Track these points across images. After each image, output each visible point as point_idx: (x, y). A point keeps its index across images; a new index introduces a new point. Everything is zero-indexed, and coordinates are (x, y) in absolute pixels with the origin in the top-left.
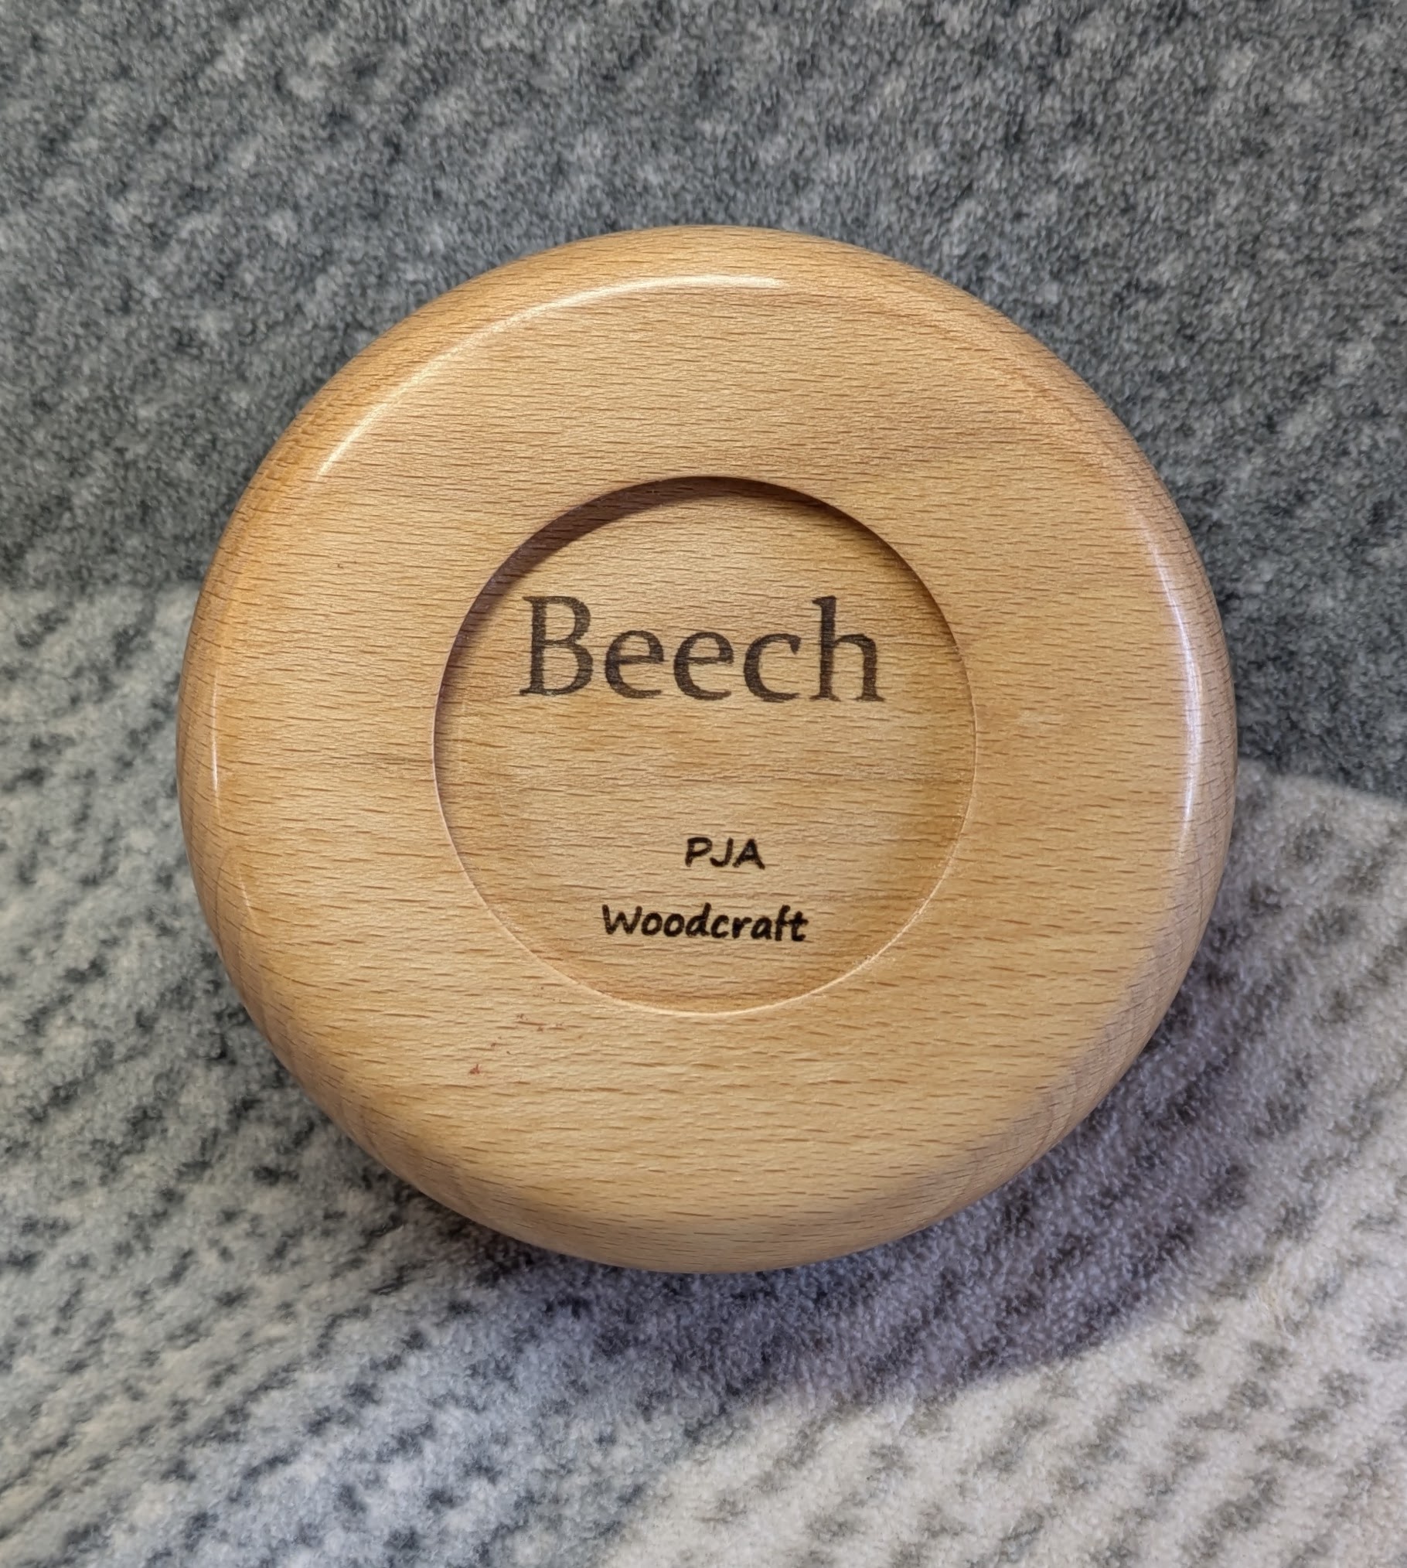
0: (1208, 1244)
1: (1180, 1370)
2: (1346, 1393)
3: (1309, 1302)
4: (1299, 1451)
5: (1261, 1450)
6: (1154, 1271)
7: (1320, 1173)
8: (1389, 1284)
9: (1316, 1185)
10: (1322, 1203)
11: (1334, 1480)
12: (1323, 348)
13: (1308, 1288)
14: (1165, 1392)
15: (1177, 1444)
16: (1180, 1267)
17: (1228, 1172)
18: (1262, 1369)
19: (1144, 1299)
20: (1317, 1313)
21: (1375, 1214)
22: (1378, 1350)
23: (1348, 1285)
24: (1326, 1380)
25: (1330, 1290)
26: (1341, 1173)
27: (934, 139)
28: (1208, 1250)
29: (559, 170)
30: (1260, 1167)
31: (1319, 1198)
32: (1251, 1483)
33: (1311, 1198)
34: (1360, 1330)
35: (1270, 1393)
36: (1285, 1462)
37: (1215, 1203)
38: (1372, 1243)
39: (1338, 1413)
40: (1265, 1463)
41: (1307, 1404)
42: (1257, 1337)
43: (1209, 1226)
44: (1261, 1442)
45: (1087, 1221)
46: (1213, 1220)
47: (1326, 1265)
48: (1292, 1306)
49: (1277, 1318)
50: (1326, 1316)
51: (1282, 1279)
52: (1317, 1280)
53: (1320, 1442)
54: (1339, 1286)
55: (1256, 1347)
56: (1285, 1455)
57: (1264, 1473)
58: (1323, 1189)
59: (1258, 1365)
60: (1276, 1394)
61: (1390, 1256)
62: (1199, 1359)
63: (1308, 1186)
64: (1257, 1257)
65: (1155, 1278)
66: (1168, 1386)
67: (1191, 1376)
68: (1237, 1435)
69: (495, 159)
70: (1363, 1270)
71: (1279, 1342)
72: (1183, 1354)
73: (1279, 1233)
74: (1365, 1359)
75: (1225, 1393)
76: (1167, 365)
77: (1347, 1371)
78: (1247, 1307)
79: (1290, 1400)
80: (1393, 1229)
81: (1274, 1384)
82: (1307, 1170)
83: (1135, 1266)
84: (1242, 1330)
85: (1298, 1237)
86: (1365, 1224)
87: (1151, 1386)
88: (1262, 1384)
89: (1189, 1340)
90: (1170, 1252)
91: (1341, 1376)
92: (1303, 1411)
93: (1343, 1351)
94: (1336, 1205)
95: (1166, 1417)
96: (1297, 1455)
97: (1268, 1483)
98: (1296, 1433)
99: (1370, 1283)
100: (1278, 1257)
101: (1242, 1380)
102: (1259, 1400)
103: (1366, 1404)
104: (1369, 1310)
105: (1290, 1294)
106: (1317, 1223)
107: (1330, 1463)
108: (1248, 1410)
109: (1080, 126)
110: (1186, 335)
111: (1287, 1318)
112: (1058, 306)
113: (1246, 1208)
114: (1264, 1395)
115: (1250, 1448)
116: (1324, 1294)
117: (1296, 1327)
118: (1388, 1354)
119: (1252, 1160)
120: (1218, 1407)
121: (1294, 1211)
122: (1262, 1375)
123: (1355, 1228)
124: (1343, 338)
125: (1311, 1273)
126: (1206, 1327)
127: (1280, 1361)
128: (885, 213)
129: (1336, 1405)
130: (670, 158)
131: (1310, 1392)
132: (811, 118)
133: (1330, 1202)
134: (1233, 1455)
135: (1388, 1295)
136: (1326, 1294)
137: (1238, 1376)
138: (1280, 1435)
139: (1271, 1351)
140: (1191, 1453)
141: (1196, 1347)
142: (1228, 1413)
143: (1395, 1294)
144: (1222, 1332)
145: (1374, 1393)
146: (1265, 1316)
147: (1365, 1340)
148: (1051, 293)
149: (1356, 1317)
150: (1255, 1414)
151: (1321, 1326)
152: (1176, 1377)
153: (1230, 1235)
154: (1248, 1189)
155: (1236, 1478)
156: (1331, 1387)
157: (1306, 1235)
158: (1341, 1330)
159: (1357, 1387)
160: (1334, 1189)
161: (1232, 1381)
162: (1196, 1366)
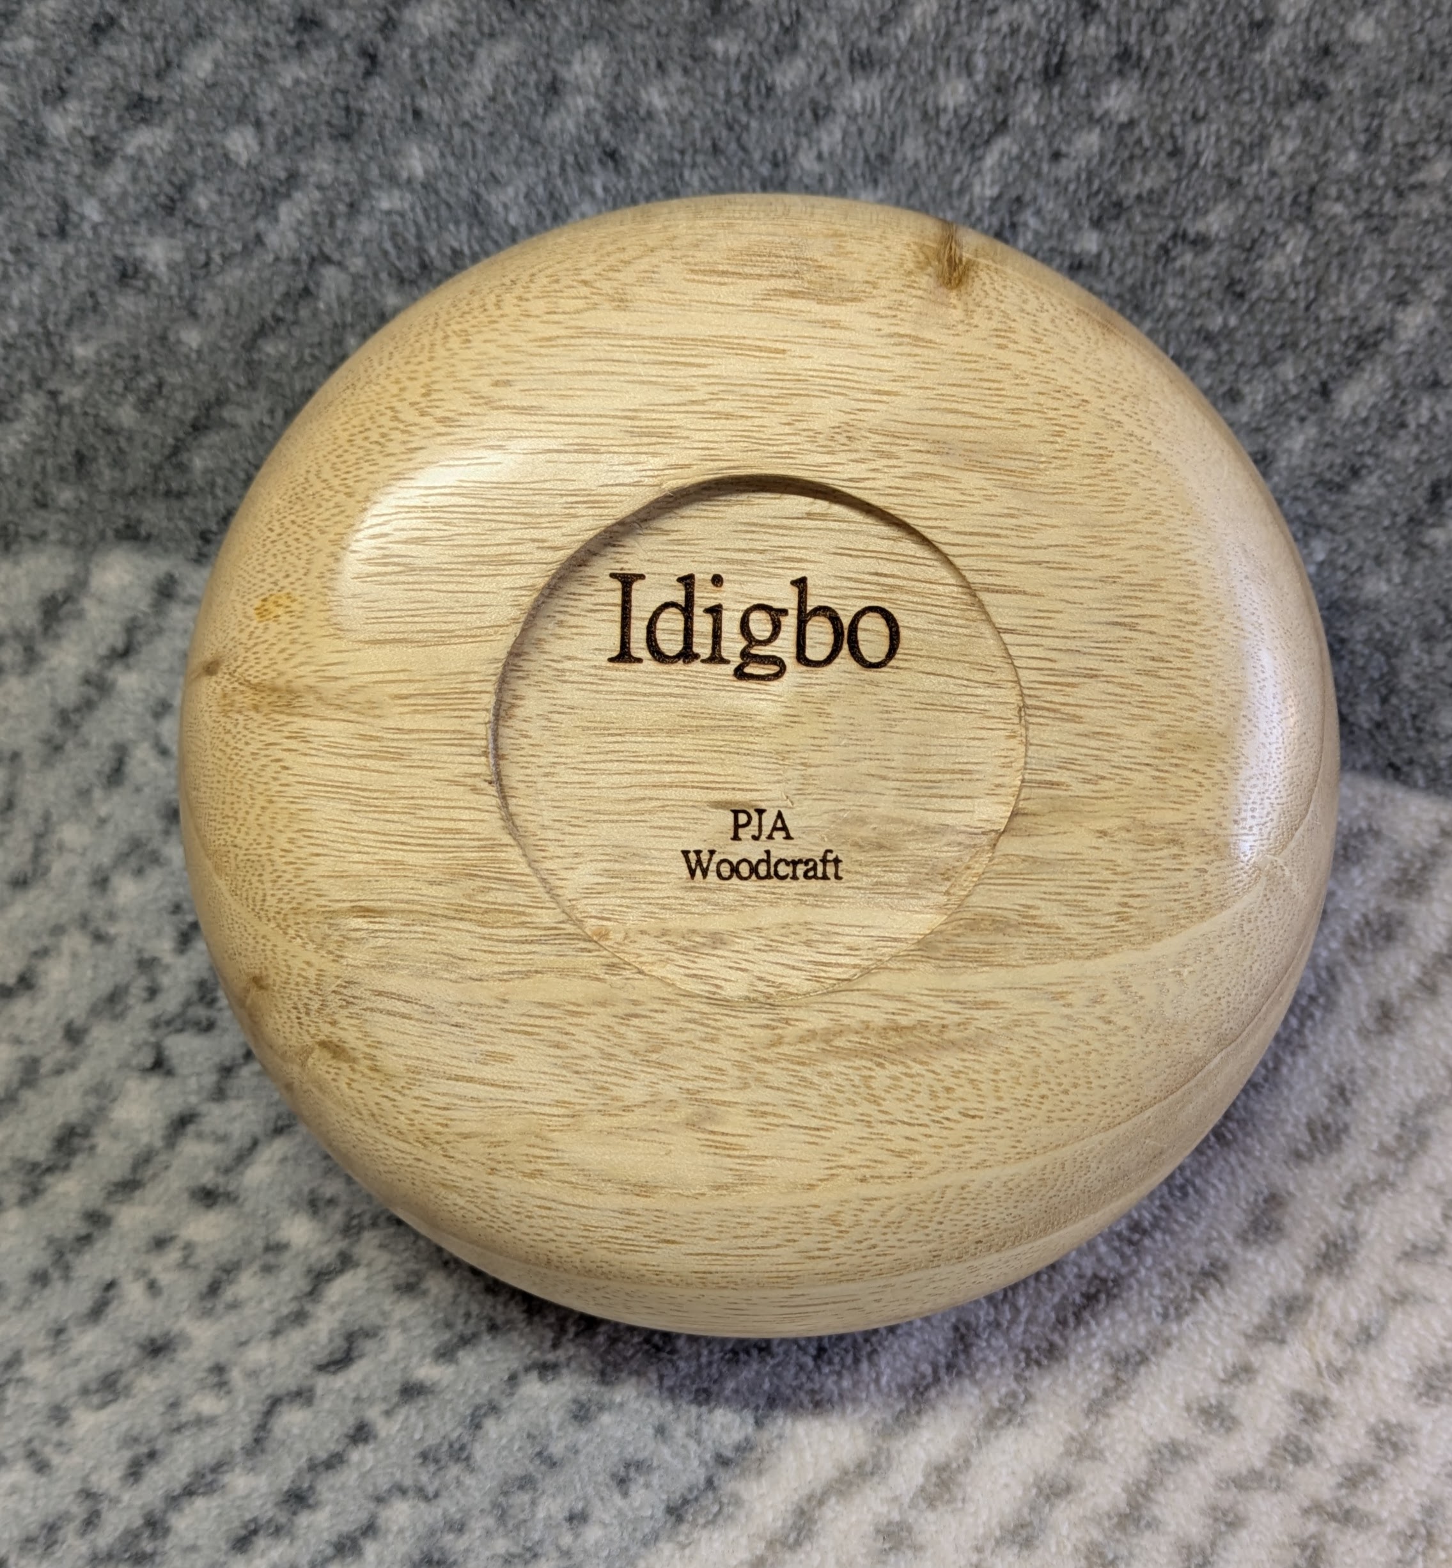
0: (1245, 1282)
1: (1216, 1424)
2: (1395, 1446)
3: (1351, 1345)
4: (1347, 1512)
5: (1306, 1512)
6: (1187, 1313)
7: (1363, 1199)
8: (1436, 1324)
9: (1358, 1213)
10: (1365, 1233)
11: (1384, 1541)
12: (1382, 311)
13: (1349, 1331)
14: (1200, 1449)
15: (1214, 1508)
16: (1215, 1308)
17: (1266, 1201)
18: (1305, 1421)
19: (1176, 1345)
20: (1361, 1358)
21: (1421, 1244)
22: (1427, 1394)
23: (1392, 1326)
24: (1373, 1432)
25: (1373, 1332)
26: (1386, 1200)
27: (968, 68)
28: (1246, 1289)
29: (554, 88)
30: (1299, 1195)
31: (1361, 1228)
32: (1297, 1550)
33: (1353, 1228)
34: (1407, 1375)
35: (1314, 1451)
36: (1334, 1525)
37: (1251, 1237)
38: (1418, 1277)
39: (1388, 1468)
40: (1312, 1527)
41: (1355, 1458)
42: (1298, 1387)
43: (1245, 1262)
44: (1306, 1504)
45: (1113, 1261)
46: (1250, 1256)
47: (1368, 1305)
48: (1334, 1350)
49: (1318, 1365)
50: (1370, 1361)
51: (1323, 1321)
52: (1360, 1322)
53: (1369, 1501)
54: (1383, 1328)
55: (1297, 1397)
56: (1333, 1517)
57: (1313, 1537)
58: (1366, 1218)
59: (1300, 1416)
60: (1322, 1450)
61: (1437, 1291)
62: (1236, 1411)
63: (1350, 1215)
64: (1296, 1298)
65: (1188, 1321)
66: (1203, 1443)
67: (1229, 1430)
68: (1281, 1495)
69: (483, 76)
70: (1409, 1308)
71: (1321, 1391)
72: (1220, 1405)
73: (1319, 1269)
74: (1413, 1407)
75: (1266, 1448)
76: (1215, 323)
77: (1393, 1420)
78: (1287, 1353)
79: (1336, 1455)
80: (1439, 1260)
81: (1318, 1437)
82: (1349, 1197)
83: (1166, 1308)
84: (1282, 1379)
85: (1341, 1272)
86: (1411, 1254)
87: (1186, 1444)
88: (1305, 1438)
89: (1226, 1390)
90: (1203, 1292)
91: (1388, 1426)
92: (1350, 1467)
93: (1390, 1400)
94: (1379, 1234)
95: (1202, 1479)
96: (1347, 1517)
97: (1315, 1549)
98: (1343, 1492)
99: (1416, 1323)
100: (1318, 1297)
101: (1283, 1433)
102: (1303, 1455)
103: (1417, 1454)
104: (1414, 1352)
105: (1331, 1338)
106: (1359, 1258)
107: (1380, 1522)
108: (1291, 1467)
109: (1126, 58)
110: (1235, 291)
111: (1330, 1364)
112: (1099, 255)
113: (1285, 1243)
114: (1308, 1450)
115: (1295, 1509)
116: (1367, 1336)
117: (1339, 1374)
118: (1438, 1399)
119: (1292, 1187)
120: (1258, 1465)
121: (1335, 1245)
122: (1305, 1427)
123: (1399, 1260)
124: (1402, 301)
125: (1354, 1314)
126: (1243, 1376)
127: (1323, 1412)
128: (912, 148)
129: (1385, 1458)
130: (676, 79)
131: (1357, 1446)
132: (834, 38)
133: (1373, 1232)
134: (1276, 1519)
135: (1435, 1335)
136: (1369, 1337)
137: (1279, 1429)
138: (1326, 1495)
139: (1313, 1401)
140: (1230, 1517)
141: (1233, 1397)
142: (1269, 1472)
143: (1443, 1333)
144: (1260, 1381)
145: (1424, 1442)
146: (1306, 1363)
147: (1413, 1385)
148: (1089, 242)
149: (1402, 1361)
150: (1300, 1473)
151: (1365, 1371)
152: (1212, 1431)
153: (1267, 1273)
154: (1287, 1221)
155: (1281, 1546)
156: (1379, 1439)
157: (1347, 1272)
158: (1386, 1376)
159: (1406, 1438)
160: (1378, 1217)
161: (1273, 1435)
162: (1234, 1420)
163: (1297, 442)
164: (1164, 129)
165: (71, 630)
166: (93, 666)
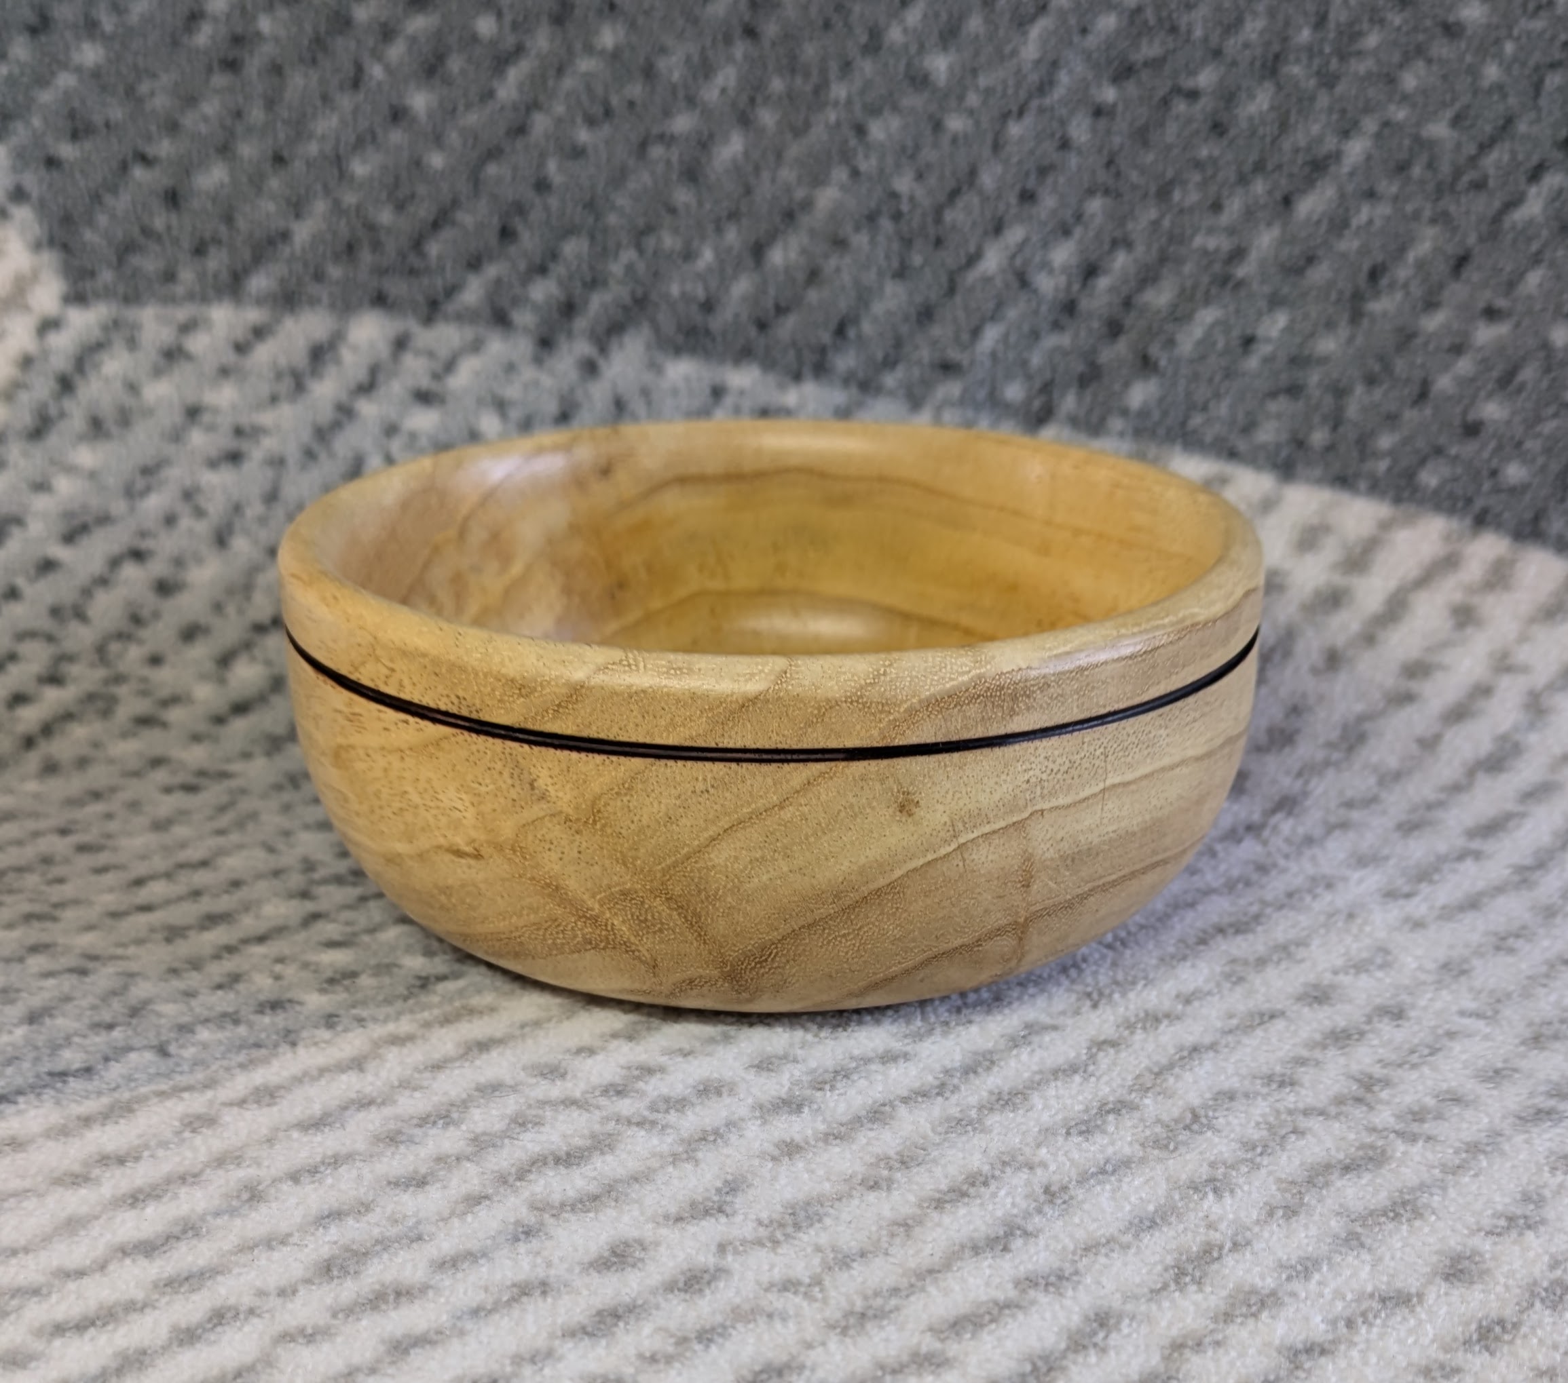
12: (1330, 143)
110: (1218, 128)
112: (1115, 105)
124: (1346, 134)
128: (975, 25)
148: (1109, 94)
163: (1265, 240)
165: (331, 371)
166: (344, 397)
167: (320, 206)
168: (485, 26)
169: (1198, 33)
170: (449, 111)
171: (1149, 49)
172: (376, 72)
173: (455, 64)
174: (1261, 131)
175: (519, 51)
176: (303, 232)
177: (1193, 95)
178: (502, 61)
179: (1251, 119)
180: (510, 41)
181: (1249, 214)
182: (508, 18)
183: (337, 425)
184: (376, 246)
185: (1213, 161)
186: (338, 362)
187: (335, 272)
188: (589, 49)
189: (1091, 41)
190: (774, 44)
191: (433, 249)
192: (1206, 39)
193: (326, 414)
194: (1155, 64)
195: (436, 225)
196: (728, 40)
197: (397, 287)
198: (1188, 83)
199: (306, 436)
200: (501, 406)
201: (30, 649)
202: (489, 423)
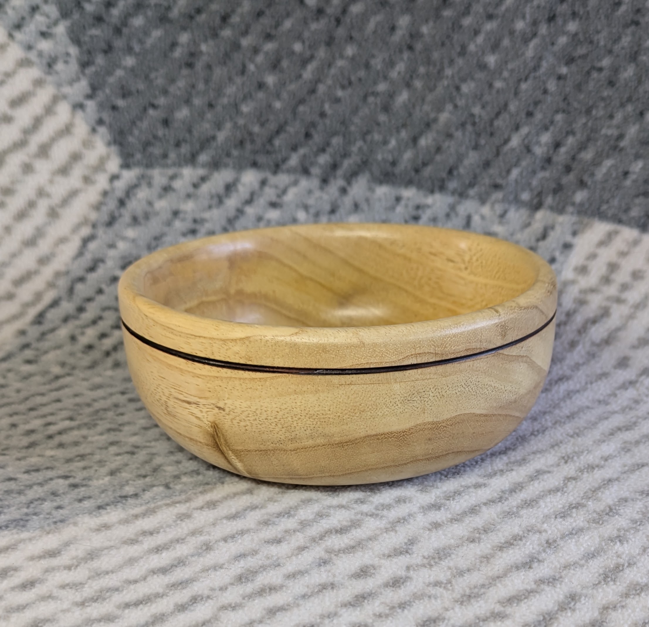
27: (524, 17)
29: (393, 29)
69: (371, 25)
76: (605, 94)
109: (574, 15)
110: (611, 84)
112: (566, 75)
128: (506, 42)
130: (431, 24)
132: (481, 10)
148: (564, 70)
163: (633, 130)
164: (587, 36)
165: (234, 195)
166: (239, 206)
167: (228, 125)
168: (298, 47)
169: (602, 43)
170: (282, 84)
171: (581, 51)
172: (251, 67)
173: (285, 63)
174: (630, 85)
175: (312, 57)
176: (221, 136)
177: (600, 70)
178: (305, 62)
179: (625, 79)
180: (308, 53)
181: (626, 120)
182: (307, 43)
183: (236, 218)
184: (253, 141)
185: (609, 97)
186: (237, 191)
187: (235, 153)
188: (342, 56)
189: (556, 48)
190: (420, 53)
191: (277, 142)
192: (605, 46)
193: (232, 213)
194: (584, 57)
195: (278, 132)
196: (401, 51)
197: (261, 159)
198: (599, 65)
199: (224, 222)
200: (306, 208)
201: (107, 314)
202: (301, 215)
